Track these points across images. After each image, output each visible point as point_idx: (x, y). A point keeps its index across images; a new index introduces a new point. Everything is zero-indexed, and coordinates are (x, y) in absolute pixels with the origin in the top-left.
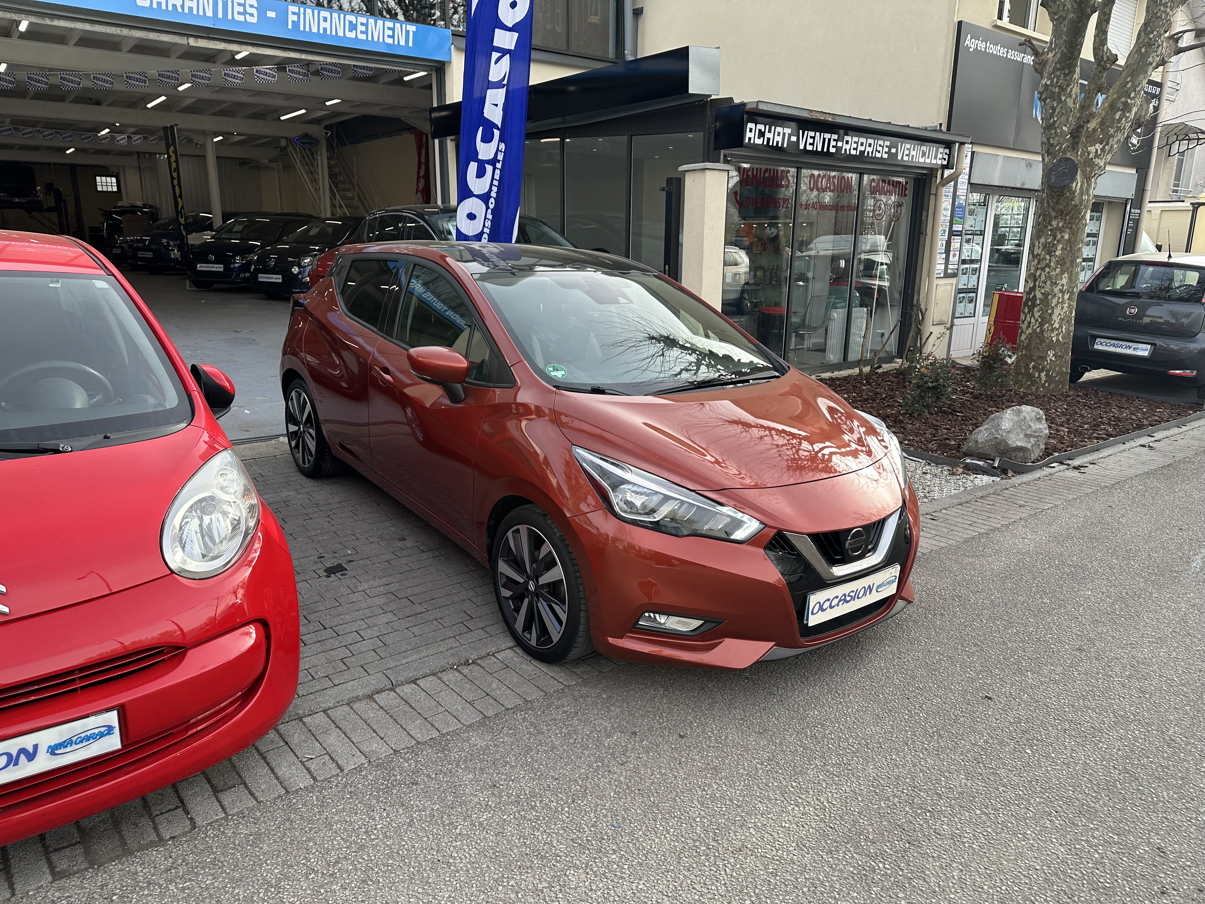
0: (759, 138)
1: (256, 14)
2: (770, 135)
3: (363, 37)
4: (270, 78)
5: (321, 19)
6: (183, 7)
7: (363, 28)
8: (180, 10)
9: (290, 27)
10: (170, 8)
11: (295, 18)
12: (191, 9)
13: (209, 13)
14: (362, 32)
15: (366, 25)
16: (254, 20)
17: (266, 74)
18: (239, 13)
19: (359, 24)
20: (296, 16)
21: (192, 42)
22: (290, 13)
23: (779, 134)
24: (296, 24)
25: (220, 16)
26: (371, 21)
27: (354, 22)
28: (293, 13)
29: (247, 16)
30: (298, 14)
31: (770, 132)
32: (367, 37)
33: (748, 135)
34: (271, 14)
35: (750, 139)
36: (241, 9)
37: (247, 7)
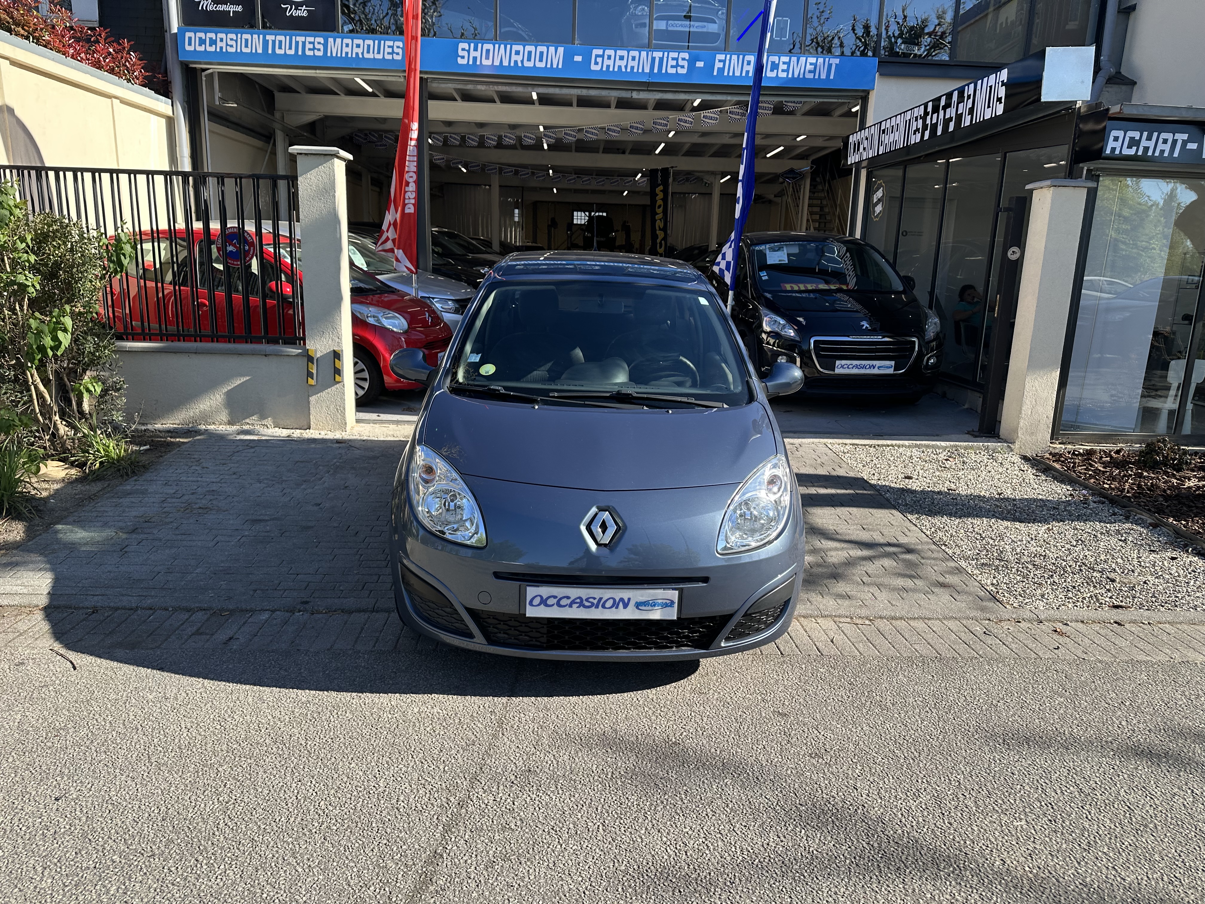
0: (1130, 147)
1: (686, 66)
2: (1151, 144)
3: (784, 75)
4: (714, 122)
5: (745, 63)
6: (626, 67)
7: (785, 67)
8: (624, 70)
9: (715, 73)
10: (616, 69)
11: (721, 65)
12: (632, 68)
13: (647, 70)
14: (783, 71)
15: (788, 64)
16: (684, 71)
17: (711, 118)
18: (672, 67)
19: (781, 63)
20: (722, 63)
21: (635, 95)
22: (717, 61)
23: (1165, 141)
24: (722, 70)
25: (656, 71)
26: (794, 59)
27: (777, 62)
28: (720, 61)
29: (679, 68)
30: (724, 61)
31: (1149, 138)
32: (788, 75)
33: (1111, 144)
34: (700, 64)
35: (1113, 149)
36: (674, 63)
37: (680, 60)
